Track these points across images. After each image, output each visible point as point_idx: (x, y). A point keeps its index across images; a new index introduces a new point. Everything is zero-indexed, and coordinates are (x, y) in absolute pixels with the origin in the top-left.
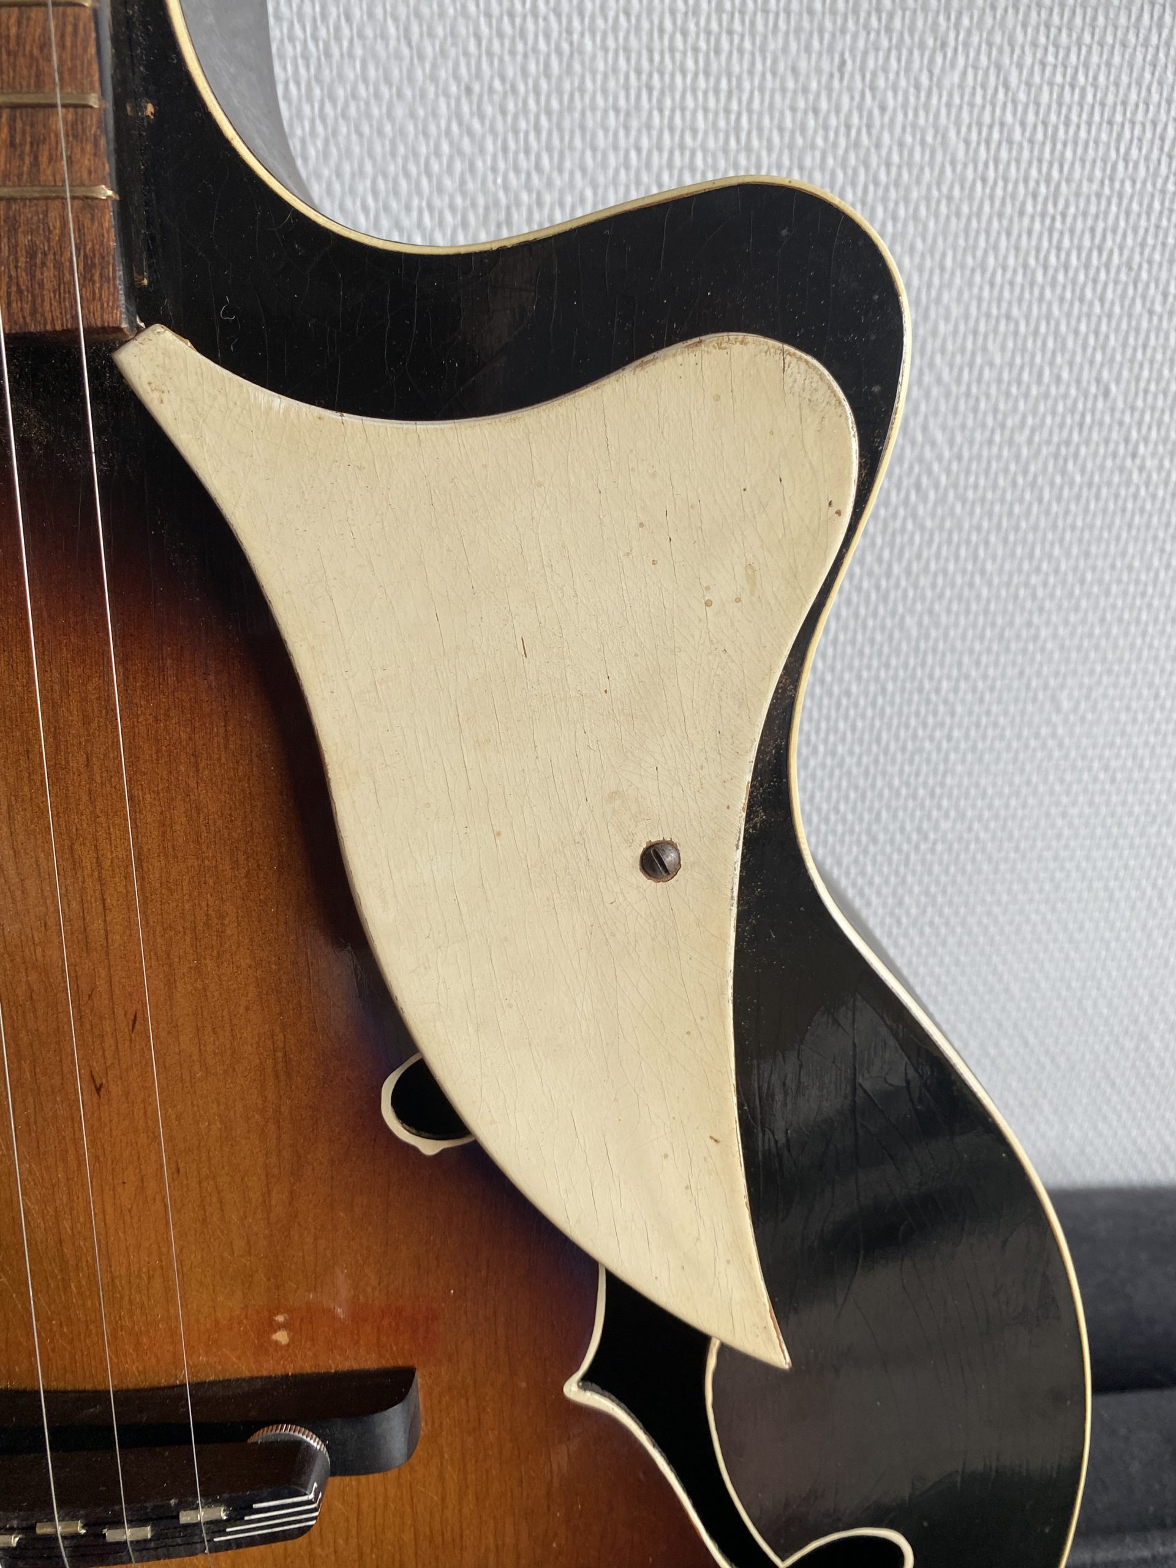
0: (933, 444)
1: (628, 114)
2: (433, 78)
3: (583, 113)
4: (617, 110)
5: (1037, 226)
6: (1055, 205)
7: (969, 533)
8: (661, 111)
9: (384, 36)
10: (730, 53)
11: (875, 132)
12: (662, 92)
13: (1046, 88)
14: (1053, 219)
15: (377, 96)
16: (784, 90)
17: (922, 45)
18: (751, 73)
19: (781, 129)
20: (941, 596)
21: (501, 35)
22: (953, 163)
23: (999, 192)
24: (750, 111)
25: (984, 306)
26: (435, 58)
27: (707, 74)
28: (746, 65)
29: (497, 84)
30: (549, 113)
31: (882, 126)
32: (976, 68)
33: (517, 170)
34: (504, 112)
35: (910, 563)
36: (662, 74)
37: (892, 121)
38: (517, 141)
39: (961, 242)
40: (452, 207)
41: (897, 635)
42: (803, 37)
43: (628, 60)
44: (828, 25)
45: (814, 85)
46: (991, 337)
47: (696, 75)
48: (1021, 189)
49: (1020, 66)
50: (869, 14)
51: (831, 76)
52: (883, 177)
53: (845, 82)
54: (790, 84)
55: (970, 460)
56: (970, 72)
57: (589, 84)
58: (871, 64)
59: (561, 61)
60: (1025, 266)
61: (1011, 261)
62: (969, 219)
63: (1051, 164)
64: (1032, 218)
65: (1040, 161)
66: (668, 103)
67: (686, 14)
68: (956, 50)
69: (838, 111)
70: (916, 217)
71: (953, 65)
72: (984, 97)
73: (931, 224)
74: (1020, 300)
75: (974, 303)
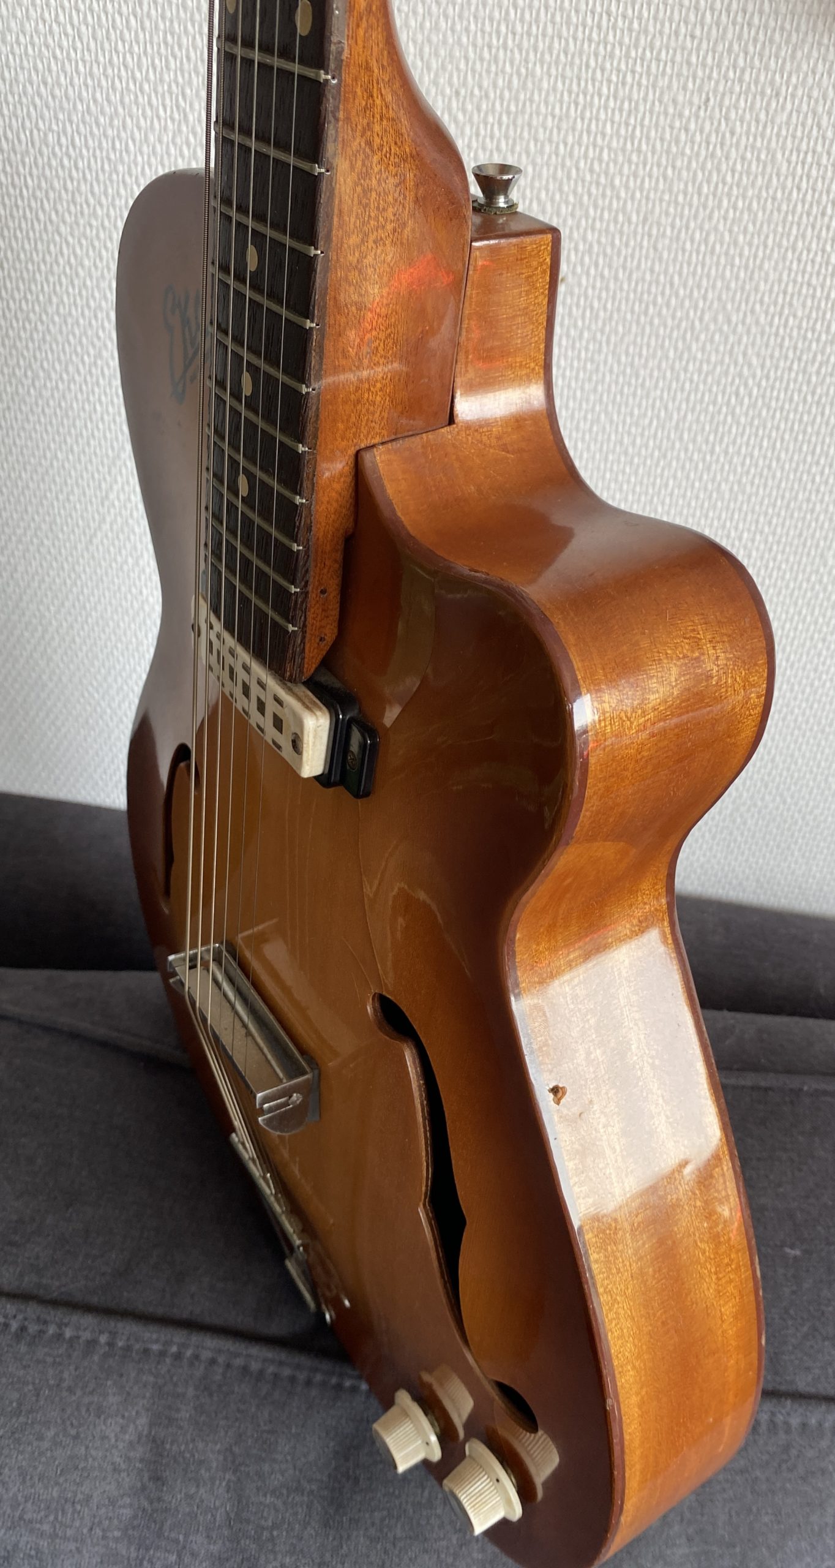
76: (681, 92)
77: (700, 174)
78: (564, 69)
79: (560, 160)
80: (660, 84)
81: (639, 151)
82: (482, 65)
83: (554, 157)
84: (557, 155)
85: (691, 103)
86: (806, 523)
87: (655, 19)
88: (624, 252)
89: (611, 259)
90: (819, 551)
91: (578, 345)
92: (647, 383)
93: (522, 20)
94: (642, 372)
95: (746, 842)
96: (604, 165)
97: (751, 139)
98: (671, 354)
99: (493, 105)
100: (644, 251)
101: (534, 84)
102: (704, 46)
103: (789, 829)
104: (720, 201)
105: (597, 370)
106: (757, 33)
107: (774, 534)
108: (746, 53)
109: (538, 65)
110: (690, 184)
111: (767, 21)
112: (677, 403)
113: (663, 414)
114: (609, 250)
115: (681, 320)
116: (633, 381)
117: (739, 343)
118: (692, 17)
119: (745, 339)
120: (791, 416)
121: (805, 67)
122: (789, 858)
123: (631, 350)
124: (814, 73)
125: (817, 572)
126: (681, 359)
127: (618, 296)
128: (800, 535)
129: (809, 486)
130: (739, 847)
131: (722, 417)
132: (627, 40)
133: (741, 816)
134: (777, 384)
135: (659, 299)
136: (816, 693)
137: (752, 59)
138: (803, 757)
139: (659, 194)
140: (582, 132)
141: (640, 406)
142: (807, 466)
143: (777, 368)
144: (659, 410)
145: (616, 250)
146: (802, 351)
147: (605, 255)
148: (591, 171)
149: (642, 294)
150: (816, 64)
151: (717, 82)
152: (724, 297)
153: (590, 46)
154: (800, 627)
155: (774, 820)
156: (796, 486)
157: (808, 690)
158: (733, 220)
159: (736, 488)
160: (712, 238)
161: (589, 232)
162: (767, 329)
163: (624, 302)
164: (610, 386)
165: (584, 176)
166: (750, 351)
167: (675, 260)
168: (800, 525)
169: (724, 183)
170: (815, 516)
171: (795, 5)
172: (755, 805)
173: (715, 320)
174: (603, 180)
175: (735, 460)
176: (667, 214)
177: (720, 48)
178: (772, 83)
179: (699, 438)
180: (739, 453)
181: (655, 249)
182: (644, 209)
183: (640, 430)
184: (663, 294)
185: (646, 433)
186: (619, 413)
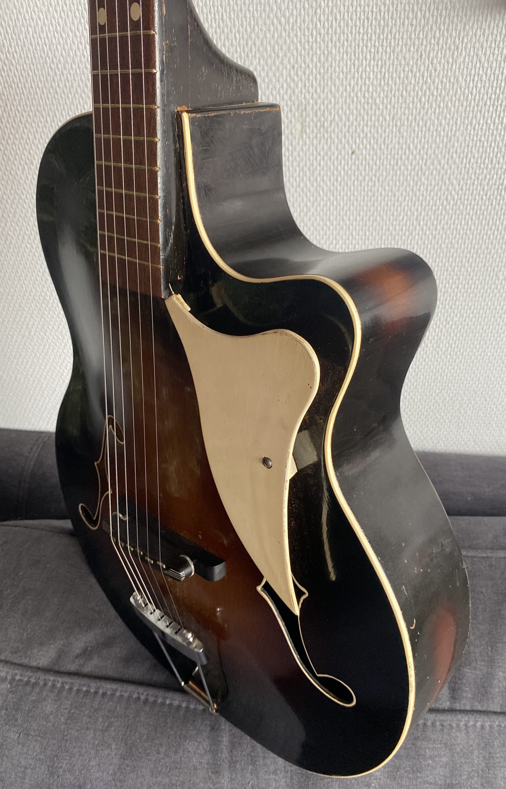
0: (452, 184)
1: (347, 74)
2: (282, 63)
3: (331, 74)
4: (343, 73)
5: (491, 109)
6: (498, 102)
7: (465, 216)
8: (358, 72)
9: (266, 50)
10: (382, 53)
11: (432, 78)
12: (359, 66)
13: (494, 62)
14: (497, 107)
15: (263, 69)
16: (401, 64)
17: (450, 49)
18: (389, 59)
19: (399, 78)
20: (455, 237)
21: (304, 49)
22: (461, 88)
23: (477, 97)
24: (389, 72)
25: (471, 137)
26: (283, 57)
27: (374, 60)
28: (388, 57)
29: (303, 65)
30: (320, 74)
31: (435, 76)
32: (469, 56)
33: (309, 93)
34: (305, 74)
35: (444, 226)
36: (358, 60)
37: (439, 74)
38: (309, 83)
39: (463, 115)
40: (287, 105)
41: (439, 251)
42: (408, 47)
43: (347, 56)
44: (417, 43)
45: (411, 63)
46: (474, 148)
47: (370, 60)
48: (485, 97)
49: (485, 54)
50: (431, 39)
51: (418, 59)
52: (435, 93)
53: (422, 61)
54: (403, 63)
55: (466, 190)
56: (467, 57)
57: (334, 64)
58: (431, 55)
59: (324, 57)
60: (487, 123)
61: (482, 121)
62: (466, 107)
63: (496, 88)
64: (490, 106)
65: (492, 87)
66: (360, 70)
67: (367, 40)
68: (462, 49)
69: (419, 71)
70: (447, 106)
71: (461, 54)
72: (472, 66)
73: (453, 108)
74: (485, 135)
75: (468, 136)
76: (408, 53)
77: (420, 93)
78: (347, 49)
79: (348, 93)
80: (397, 50)
81: (388, 84)
82: (305, 52)
83: (344, 92)
84: (346, 91)
85: (413, 58)
86: (487, 260)
87: (392, 18)
88: (383, 135)
89: (377, 139)
90: (495, 273)
91: (363, 184)
92: (400, 199)
93: (324, 27)
94: (397, 194)
95: (467, 422)
96: (370, 94)
97: (445, 72)
98: (412, 183)
99: (312, 71)
100: (394, 134)
101: (332, 58)
102: (418, 29)
103: (489, 414)
104: (432, 104)
105: (374, 195)
106: (445, 19)
107: (471, 267)
108: (440, 30)
109: (333, 48)
110: (415, 98)
111: (449, 13)
112: (416, 207)
113: (409, 213)
114: (376, 135)
115: (415, 166)
116: (393, 199)
117: (446, 174)
118: (411, 15)
119: (449, 172)
120: (476, 207)
121: (471, 33)
122: (491, 428)
123: (391, 183)
124: (476, 35)
125: (495, 283)
126: (416, 185)
127: (382, 158)
128: (485, 266)
129: (487, 241)
130: (464, 425)
131: (440, 212)
132: (378, 31)
133: (464, 409)
134: (467, 192)
135: (403, 157)
136: (498, 344)
137: (443, 32)
138: (494, 376)
139: (399, 104)
140: (358, 78)
141: (397, 210)
142: (485, 232)
143: (466, 184)
144: (407, 212)
145: (379, 135)
146: (479, 175)
147: (374, 138)
148: (364, 97)
149: (394, 155)
150: (476, 31)
151: (426, 46)
152: (437, 152)
153: (359, 36)
154: (488, 312)
155: (481, 410)
156: (481, 242)
157: (494, 343)
158: (439, 113)
159: (449, 245)
160: (428, 123)
161: (365, 127)
162: (460, 165)
163: (385, 160)
164: (381, 202)
165: (361, 100)
166: (452, 177)
167: (410, 136)
168: (484, 261)
169: (433, 95)
170: (491, 255)
171: (464, 2)
172: (471, 403)
173: (433, 164)
174: (370, 101)
175: (448, 232)
176: (404, 114)
177: (426, 29)
178: (454, 43)
179: (429, 223)
180: (450, 228)
181: (400, 132)
182: (392, 113)
183: (398, 222)
184: (405, 154)
185: (401, 224)
186: (386, 215)
